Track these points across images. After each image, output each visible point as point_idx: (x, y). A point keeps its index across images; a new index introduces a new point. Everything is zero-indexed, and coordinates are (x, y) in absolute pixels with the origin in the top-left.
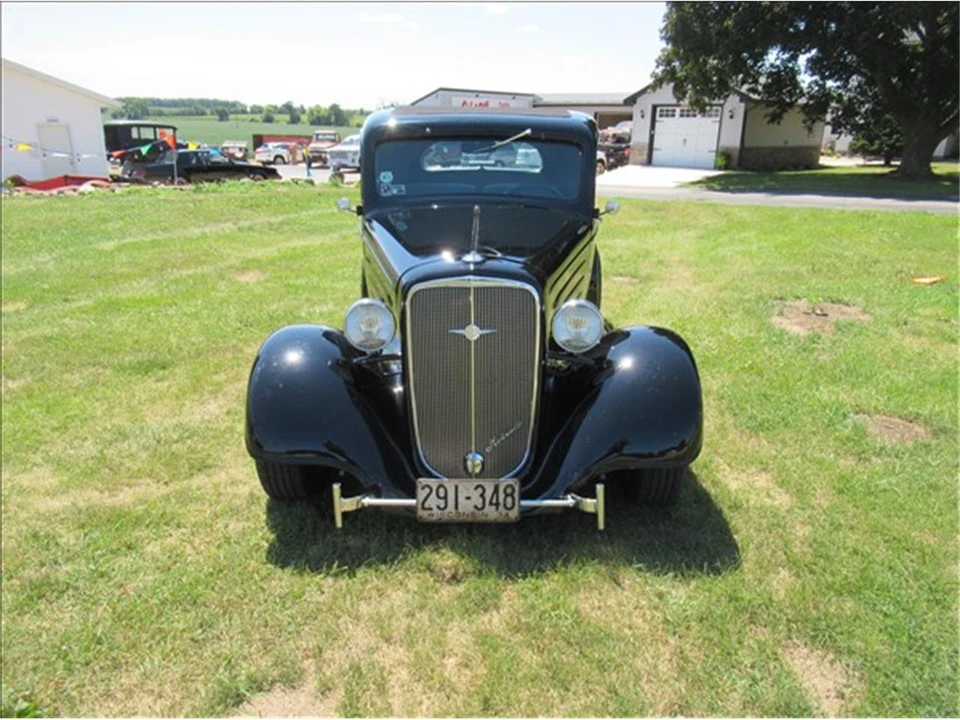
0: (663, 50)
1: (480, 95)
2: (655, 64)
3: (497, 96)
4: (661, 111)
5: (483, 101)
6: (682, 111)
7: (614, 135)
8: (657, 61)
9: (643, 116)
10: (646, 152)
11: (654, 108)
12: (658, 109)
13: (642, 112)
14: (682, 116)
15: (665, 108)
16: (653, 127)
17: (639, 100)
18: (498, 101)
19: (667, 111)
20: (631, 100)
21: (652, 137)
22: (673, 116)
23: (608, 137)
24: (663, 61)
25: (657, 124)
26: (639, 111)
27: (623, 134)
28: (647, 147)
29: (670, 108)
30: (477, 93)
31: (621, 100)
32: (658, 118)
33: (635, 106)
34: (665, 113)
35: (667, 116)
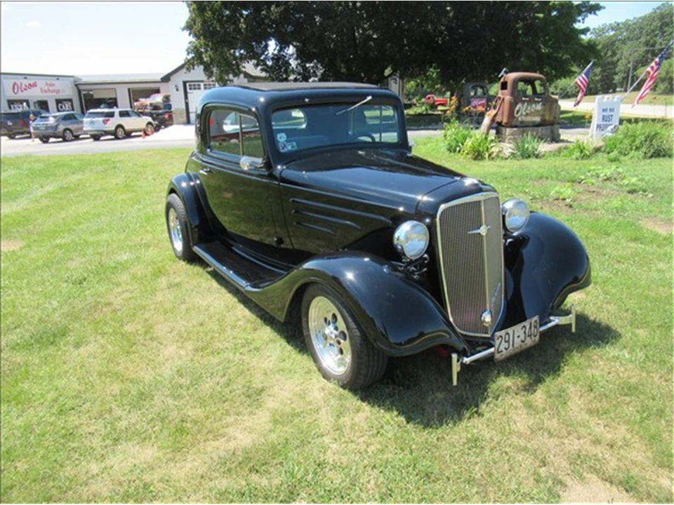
0: (190, 43)
1: (28, 77)
2: (186, 53)
3: (43, 78)
4: (190, 85)
5: (32, 82)
6: (205, 85)
7: (151, 104)
8: (187, 50)
9: (177, 90)
10: (185, 115)
11: (185, 83)
12: (188, 84)
13: (176, 86)
14: (205, 88)
15: (192, 84)
16: (186, 97)
17: (172, 78)
18: (44, 82)
19: (194, 85)
20: (166, 79)
21: (187, 104)
22: (199, 89)
23: (146, 105)
24: (193, 50)
25: (189, 95)
26: (174, 86)
27: (157, 103)
28: (185, 111)
29: (196, 83)
30: (25, 76)
31: (159, 79)
32: (188, 91)
33: (170, 83)
34: (193, 87)
35: (195, 89)
